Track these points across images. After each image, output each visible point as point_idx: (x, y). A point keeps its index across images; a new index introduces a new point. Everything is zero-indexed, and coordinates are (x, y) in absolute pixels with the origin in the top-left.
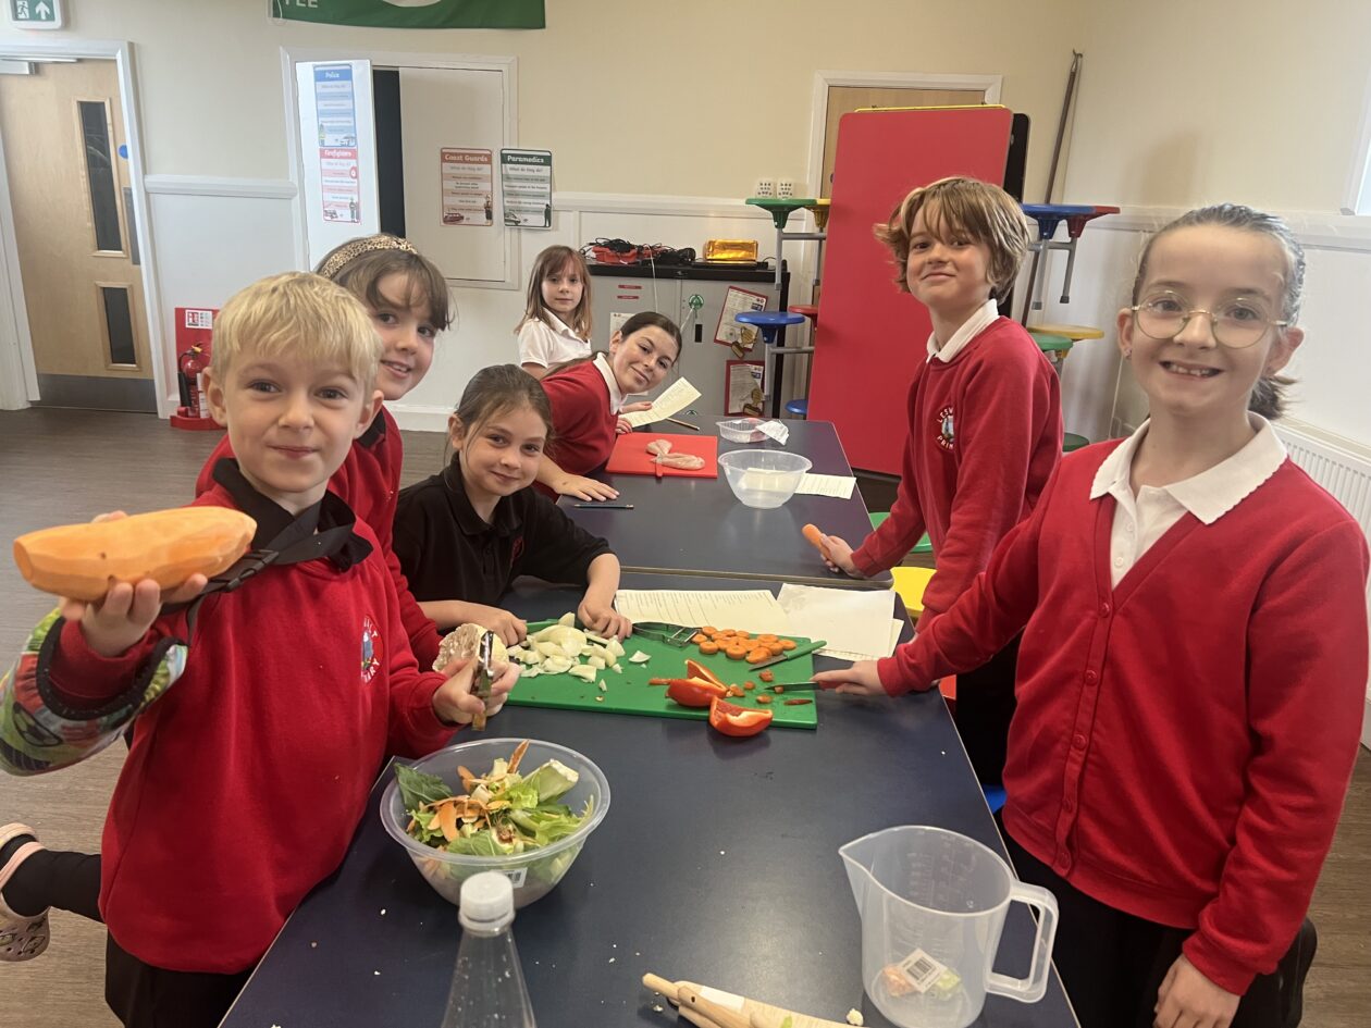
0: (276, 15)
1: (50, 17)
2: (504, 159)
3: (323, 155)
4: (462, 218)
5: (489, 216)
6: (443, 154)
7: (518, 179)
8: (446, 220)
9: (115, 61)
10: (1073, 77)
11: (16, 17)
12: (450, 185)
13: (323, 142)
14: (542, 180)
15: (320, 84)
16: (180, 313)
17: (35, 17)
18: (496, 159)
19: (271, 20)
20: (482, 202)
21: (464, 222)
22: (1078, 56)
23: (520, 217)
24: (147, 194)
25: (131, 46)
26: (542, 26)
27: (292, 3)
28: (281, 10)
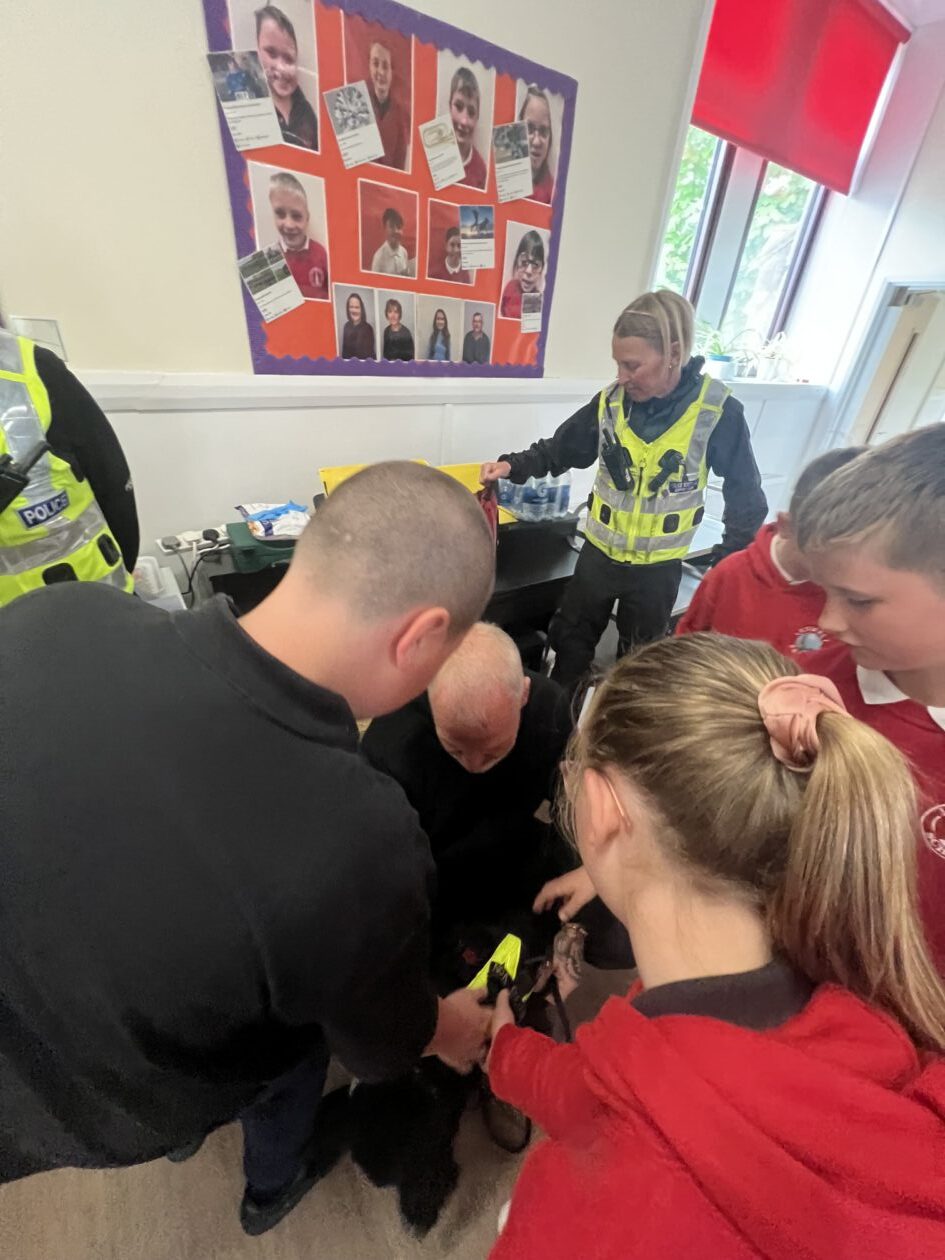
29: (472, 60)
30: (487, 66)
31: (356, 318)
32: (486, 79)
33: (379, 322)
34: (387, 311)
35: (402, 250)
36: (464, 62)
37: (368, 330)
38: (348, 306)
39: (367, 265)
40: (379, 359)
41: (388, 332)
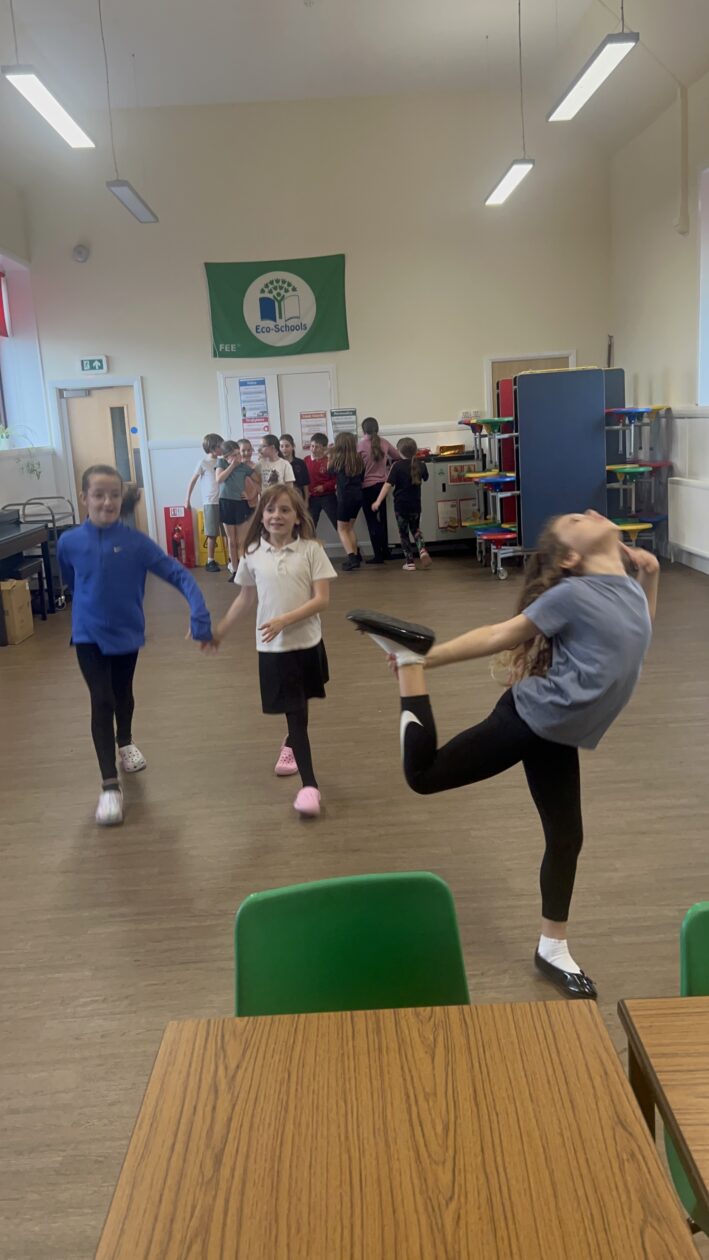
0: (215, 356)
1: (101, 367)
2: (332, 414)
3: (244, 421)
6: (301, 415)
7: (340, 423)
9: (132, 386)
10: (610, 347)
11: (83, 369)
12: (306, 430)
13: (245, 415)
14: (352, 423)
15: (243, 388)
16: (167, 510)
17: (92, 368)
18: (329, 415)
19: (212, 359)
22: (611, 337)
24: (149, 451)
25: (142, 378)
26: (347, 348)
27: (223, 350)
28: (218, 353)
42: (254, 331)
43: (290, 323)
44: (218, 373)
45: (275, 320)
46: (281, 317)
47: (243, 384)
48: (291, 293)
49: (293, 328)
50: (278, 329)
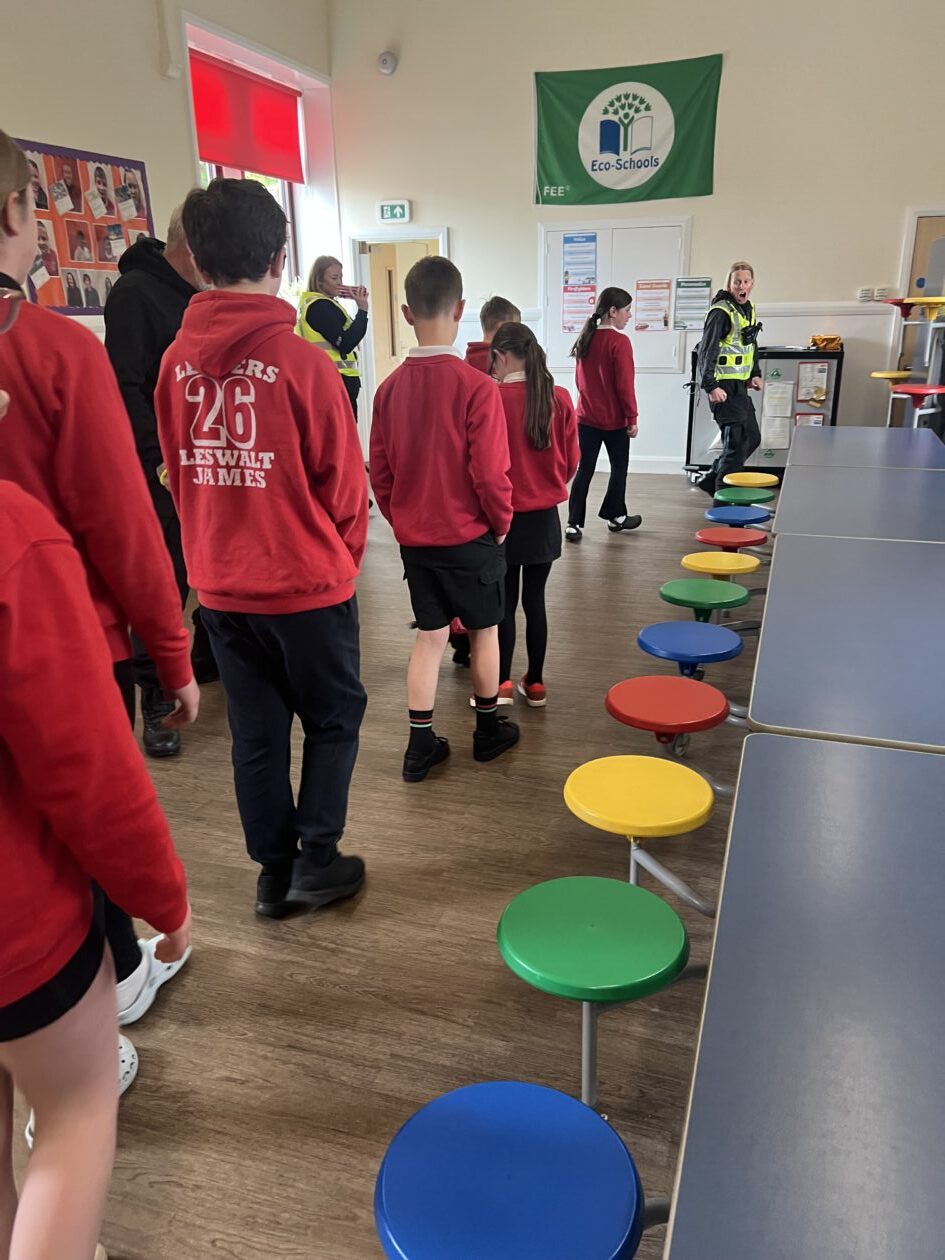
0: (538, 202)
1: (403, 215)
2: (679, 285)
3: (566, 290)
4: (647, 326)
5: (666, 324)
6: (638, 285)
7: (688, 297)
8: (637, 329)
9: (437, 240)
11: (383, 217)
12: (642, 304)
13: (567, 282)
14: (704, 297)
15: (567, 245)
17: (394, 216)
18: (674, 285)
19: (534, 206)
20: (661, 315)
21: (649, 329)
23: (687, 323)
25: (448, 229)
26: (711, 193)
27: (548, 194)
28: (541, 199)
29: (101, 163)
30: (106, 164)
31: (72, 285)
32: (107, 169)
33: (81, 286)
34: (84, 280)
35: (86, 249)
36: (98, 165)
37: (78, 290)
38: (68, 279)
39: (73, 258)
40: (85, 306)
41: (86, 291)
42: (588, 168)
43: (636, 158)
44: (539, 225)
45: (618, 154)
46: (625, 149)
47: (568, 240)
48: (643, 113)
49: (640, 165)
50: (620, 166)
